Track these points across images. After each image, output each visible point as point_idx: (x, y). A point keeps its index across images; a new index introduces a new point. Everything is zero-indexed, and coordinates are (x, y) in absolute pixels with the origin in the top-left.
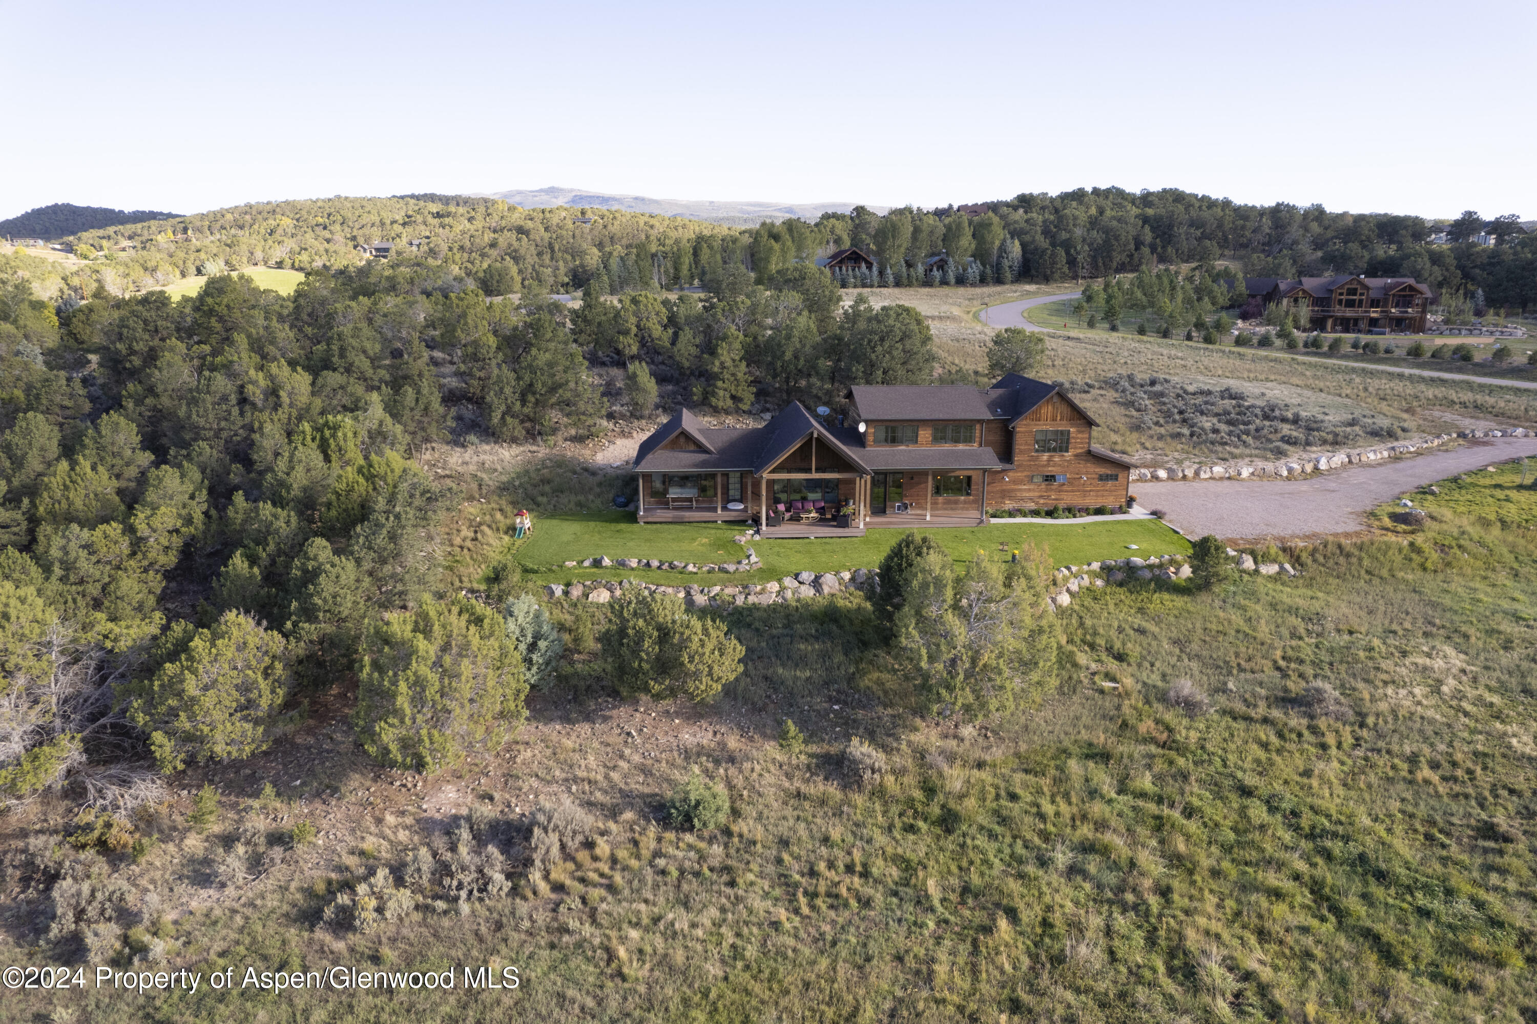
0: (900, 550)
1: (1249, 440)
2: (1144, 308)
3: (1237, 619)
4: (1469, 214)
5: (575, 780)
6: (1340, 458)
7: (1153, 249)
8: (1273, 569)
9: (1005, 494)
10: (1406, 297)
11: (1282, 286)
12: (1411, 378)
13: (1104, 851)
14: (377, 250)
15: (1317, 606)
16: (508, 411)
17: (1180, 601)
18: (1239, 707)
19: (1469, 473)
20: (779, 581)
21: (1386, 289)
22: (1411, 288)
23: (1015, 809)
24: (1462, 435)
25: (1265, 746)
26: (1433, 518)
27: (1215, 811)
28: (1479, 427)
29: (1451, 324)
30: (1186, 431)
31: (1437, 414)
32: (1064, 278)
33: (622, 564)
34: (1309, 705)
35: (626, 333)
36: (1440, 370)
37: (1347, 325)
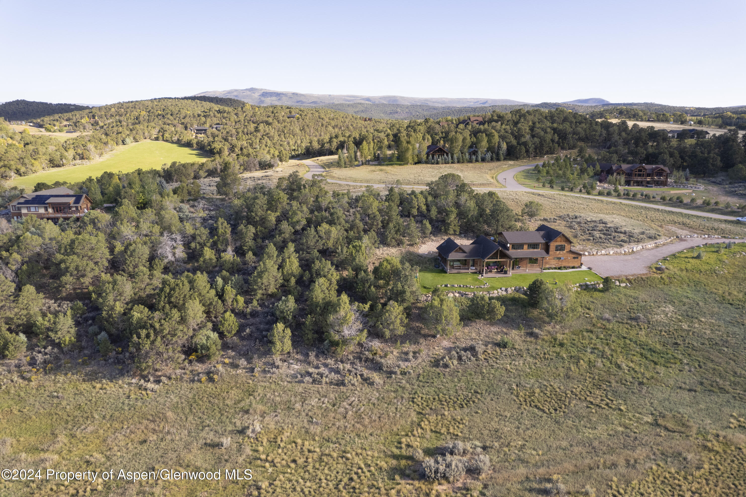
1: (612, 241)
3: (616, 298)
6: (640, 247)
8: (624, 285)
9: (547, 263)
10: (660, 173)
11: (614, 168)
12: (662, 211)
15: (636, 295)
16: (392, 237)
17: (601, 294)
18: (620, 320)
19: (679, 252)
20: (497, 290)
21: (653, 169)
22: (662, 170)
24: (677, 237)
25: (627, 329)
26: (667, 269)
29: (677, 184)
31: (670, 227)
32: (524, 158)
34: (637, 319)
36: (673, 206)
37: (639, 183)
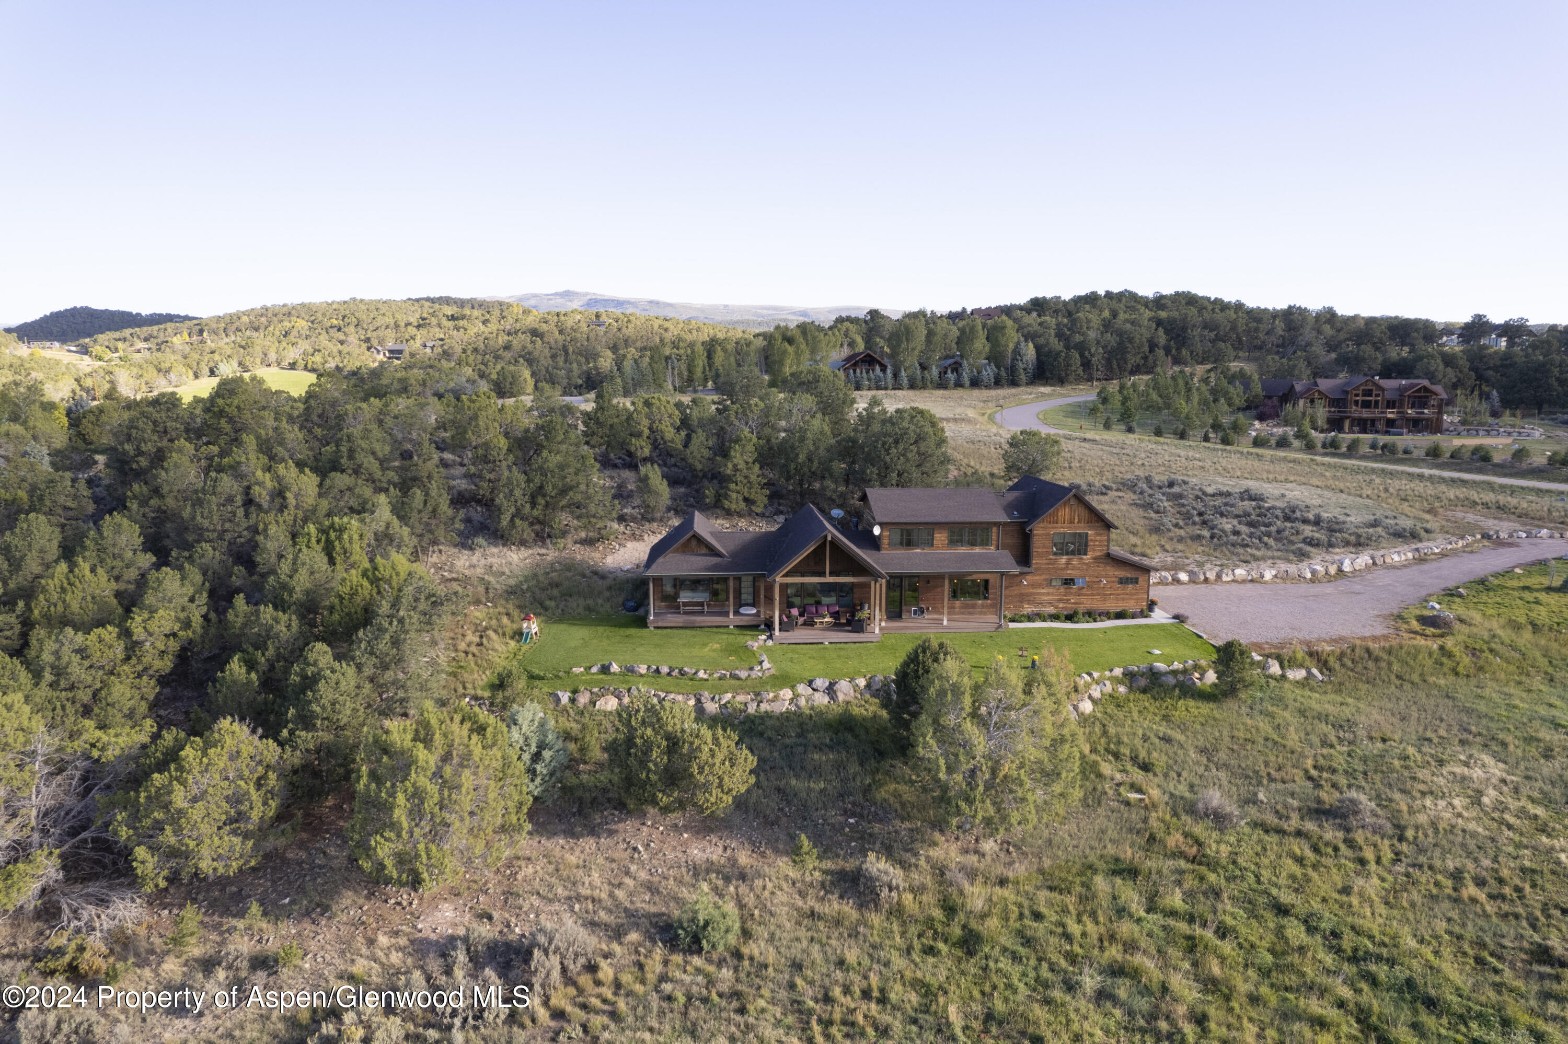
0: (917, 656)
1: (1271, 542)
2: (1160, 409)
3: (1265, 726)
4: (1479, 317)
5: (579, 898)
6: (1363, 560)
7: (1168, 351)
8: (1300, 674)
9: (1023, 598)
10: (1422, 398)
11: (1298, 388)
12: (1431, 478)
13: (1135, 974)
14: (391, 351)
15: (1347, 712)
16: (518, 514)
17: (1205, 708)
18: (1271, 819)
19: (1496, 575)
20: (793, 687)
21: (1401, 390)
22: (1426, 389)
23: (1039, 929)
24: (1486, 536)
25: (1300, 860)
26: (1462, 621)
27: (1250, 931)
28: (1504, 528)
29: (1468, 425)
30: (1206, 533)
31: (1459, 515)
32: (1079, 380)
33: (631, 670)
34: (1344, 817)
35: (639, 435)
36: (1461, 470)
37: (1365, 426)
